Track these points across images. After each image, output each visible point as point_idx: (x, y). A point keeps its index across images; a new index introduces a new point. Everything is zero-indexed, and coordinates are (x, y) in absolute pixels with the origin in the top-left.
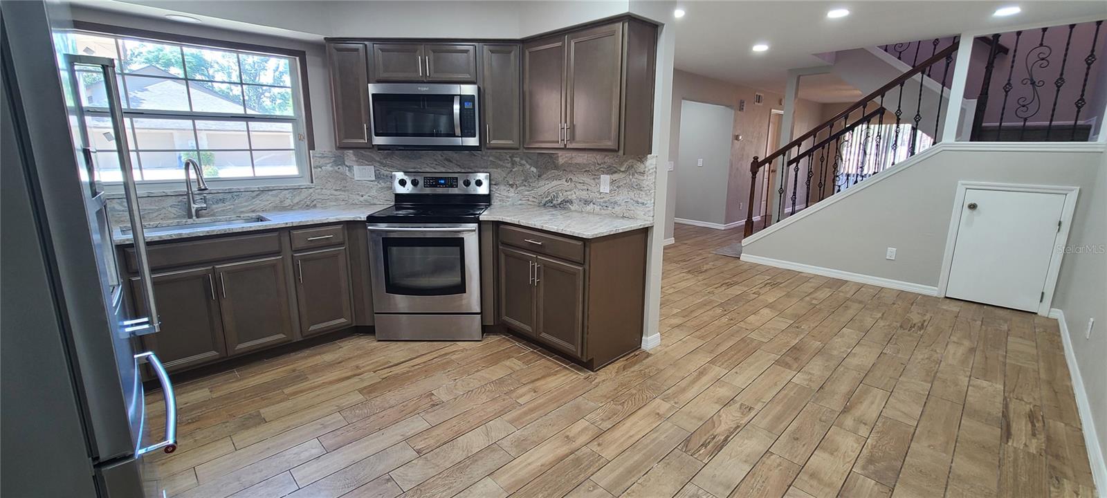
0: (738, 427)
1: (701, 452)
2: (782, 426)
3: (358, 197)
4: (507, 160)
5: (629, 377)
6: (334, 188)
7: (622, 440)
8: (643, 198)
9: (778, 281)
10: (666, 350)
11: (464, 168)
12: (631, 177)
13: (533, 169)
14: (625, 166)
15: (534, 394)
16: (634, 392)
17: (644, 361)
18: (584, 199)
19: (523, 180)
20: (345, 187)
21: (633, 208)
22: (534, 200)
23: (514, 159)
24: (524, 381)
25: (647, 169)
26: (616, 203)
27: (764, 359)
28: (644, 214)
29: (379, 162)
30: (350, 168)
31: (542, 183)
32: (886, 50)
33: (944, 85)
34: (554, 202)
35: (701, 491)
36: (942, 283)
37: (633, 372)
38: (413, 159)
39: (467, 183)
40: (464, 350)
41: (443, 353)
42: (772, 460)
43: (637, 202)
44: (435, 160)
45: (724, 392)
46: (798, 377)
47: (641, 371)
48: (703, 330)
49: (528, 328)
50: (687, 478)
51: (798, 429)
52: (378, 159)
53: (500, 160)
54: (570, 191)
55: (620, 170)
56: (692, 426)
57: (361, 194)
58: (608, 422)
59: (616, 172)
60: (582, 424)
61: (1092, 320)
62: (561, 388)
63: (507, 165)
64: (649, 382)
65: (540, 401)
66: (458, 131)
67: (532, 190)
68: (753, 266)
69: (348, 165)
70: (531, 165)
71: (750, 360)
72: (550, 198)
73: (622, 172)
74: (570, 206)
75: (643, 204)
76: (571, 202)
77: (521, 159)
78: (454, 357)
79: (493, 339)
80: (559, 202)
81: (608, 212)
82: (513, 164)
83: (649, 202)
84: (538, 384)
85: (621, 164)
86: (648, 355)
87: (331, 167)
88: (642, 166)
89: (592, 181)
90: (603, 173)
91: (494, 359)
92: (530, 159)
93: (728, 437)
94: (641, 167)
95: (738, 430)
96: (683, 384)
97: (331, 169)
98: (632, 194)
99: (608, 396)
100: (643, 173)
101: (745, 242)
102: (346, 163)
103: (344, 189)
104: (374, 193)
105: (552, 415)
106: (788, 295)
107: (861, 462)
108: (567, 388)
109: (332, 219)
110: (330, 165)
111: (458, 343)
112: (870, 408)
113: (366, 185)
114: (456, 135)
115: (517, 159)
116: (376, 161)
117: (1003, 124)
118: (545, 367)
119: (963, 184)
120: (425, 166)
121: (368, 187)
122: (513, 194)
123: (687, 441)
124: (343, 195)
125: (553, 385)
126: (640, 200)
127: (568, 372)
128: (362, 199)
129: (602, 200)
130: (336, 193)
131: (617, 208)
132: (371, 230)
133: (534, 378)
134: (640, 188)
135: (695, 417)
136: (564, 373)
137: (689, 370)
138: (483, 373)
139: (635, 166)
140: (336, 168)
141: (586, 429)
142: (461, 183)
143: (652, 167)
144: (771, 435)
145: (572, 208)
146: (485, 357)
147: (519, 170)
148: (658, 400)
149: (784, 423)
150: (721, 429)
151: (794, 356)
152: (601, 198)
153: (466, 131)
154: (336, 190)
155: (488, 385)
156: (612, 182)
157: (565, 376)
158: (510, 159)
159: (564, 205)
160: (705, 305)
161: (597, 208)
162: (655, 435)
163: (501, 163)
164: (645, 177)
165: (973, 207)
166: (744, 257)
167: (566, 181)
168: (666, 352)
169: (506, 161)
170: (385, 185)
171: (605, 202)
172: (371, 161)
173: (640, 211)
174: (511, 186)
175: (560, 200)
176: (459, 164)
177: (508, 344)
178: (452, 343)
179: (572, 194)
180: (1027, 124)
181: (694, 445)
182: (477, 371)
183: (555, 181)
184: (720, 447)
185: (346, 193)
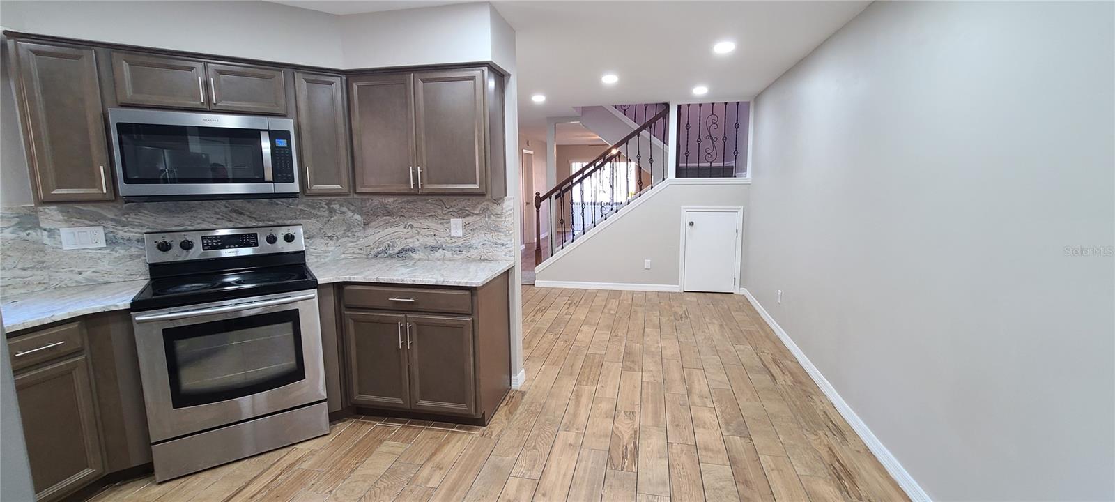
0: (635, 432)
1: (626, 464)
2: (662, 419)
3: (71, 275)
4: (323, 207)
5: (521, 420)
6: (19, 266)
7: (560, 482)
8: (503, 239)
9: (576, 300)
10: (534, 383)
11: (263, 221)
12: (487, 219)
13: (359, 217)
14: (479, 208)
15: (441, 472)
16: (537, 432)
17: (523, 400)
18: (430, 246)
19: (345, 230)
20: (43, 262)
21: (491, 250)
22: (360, 252)
23: (332, 206)
24: (419, 461)
25: (504, 211)
26: (471, 246)
27: (614, 368)
28: (505, 255)
29: (112, 220)
30: (51, 232)
31: (370, 231)
32: (615, 107)
33: (664, 143)
34: (390, 252)
35: (650, 497)
36: (681, 282)
37: (521, 413)
38: (178, 213)
39: (272, 240)
40: (312, 453)
41: (285, 465)
42: (676, 449)
43: (496, 244)
44: (216, 213)
45: (605, 406)
46: (645, 376)
47: (527, 410)
48: (551, 357)
49: (398, 401)
50: (634, 491)
51: (673, 417)
52: (110, 216)
53: (314, 209)
54: (411, 237)
55: (473, 213)
56: (604, 444)
57: (77, 270)
58: (534, 471)
59: (469, 215)
60: (513, 484)
61: (780, 291)
62: (465, 454)
63: (323, 214)
64: (542, 419)
65: (453, 477)
66: (269, 174)
67: (358, 240)
68: (549, 291)
69: (47, 227)
70: (354, 212)
71: (604, 372)
72: (383, 248)
73: (477, 214)
74: (412, 254)
75: (503, 245)
76: (413, 250)
77: (341, 205)
78: (305, 466)
79: (343, 427)
80: (397, 251)
81: (462, 256)
82: (331, 212)
83: (509, 242)
84: (438, 458)
85: (475, 208)
86: (523, 394)
87: (12, 233)
88: (498, 207)
89: (442, 227)
90: (454, 216)
91: (365, 450)
92: (353, 205)
93: (635, 443)
94: (497, 209)
95: (638, 434)
96: (571, 410)
97: (13, 236)
98: (489, 236)
99: (516, 445)
100: (500, 215)
101: (538, 269)
102: (41, 225)
103: (41, 266)
104: (104, 265)
105: (477, 486)
106: (591, 311)
107: (723, 426)
108: (470, 451)
109: (61, 315)
110: (10, 229)
111: (297, 446)
112: (700, 385)
113: (90, 255)
114: (266, 179)
115: (336, 207)
116: (106, 219)
117: (700, 164)
118: (431, 438)
119: (684, 208)
120: (199, 221)
121: (91, 258)
122: (333, 248)
123: (610, 458)
124: (39, 275)
125: (454, 453)
126: (499, 242)
127: (459, 435)
128: (80, 277)
129: (453, 245)
130: (24, 273)
131: (472, 252)
132: (139, 322)
133: (428, 455)
134: (497, 229)
135: (600, 436)
136: (456, 439)
137: (566, 397)
138: (362, 470)
139: (491, 208)
140: (23, 234)
141: (520, 486)
142: (262, 240)
143: (510, 208)
144: (660, 429)
145: (416, 256)
146: (349, 452)
147: (339, 219)
148: (562, 433)
149: (662, 416)
150: (626, 437)
151: (630, 361)
152: (452, 243)
153: (279, 175)
154: (24, 269)
155: (379, 482)
156: (465, 225)
157: (459, 440)
158: (326, 206)
159: (404, 254)
160: (536, 333)
161: (448, 254)
162: (583, 465)
163: (315, 212)
164: (503, 219)
165: (691, 224)
166: (538, 283)
167: (405, 228)
168: (536, 386)
169: (321, 209)
170: (127, 253)
171: (459, 247)
172: (96, 219)
173: (500, 252)
174: (331, 238)
175: (397, 250)
176: (254, 216)
177: (369, 428)
178: (289, 449)
179: (413, 242)
180: (713, 164)
181: (618, 461)
182: (352, 471)
183: (389, 229)
184: (636, 454)
185: (45, 273)
